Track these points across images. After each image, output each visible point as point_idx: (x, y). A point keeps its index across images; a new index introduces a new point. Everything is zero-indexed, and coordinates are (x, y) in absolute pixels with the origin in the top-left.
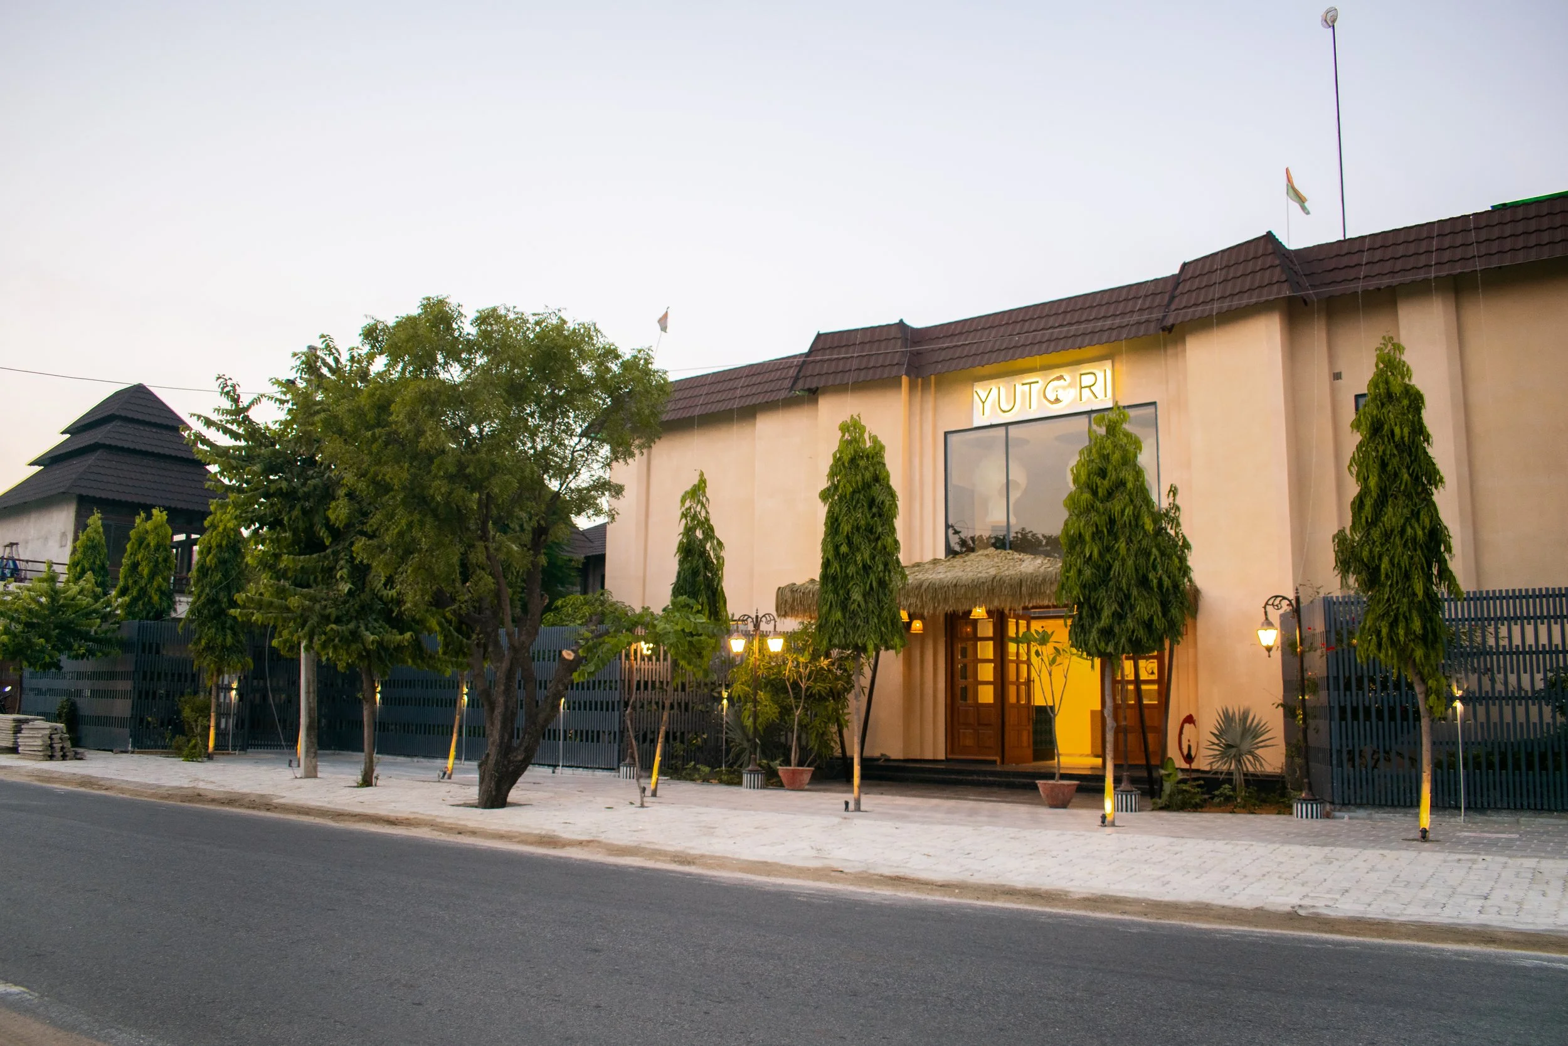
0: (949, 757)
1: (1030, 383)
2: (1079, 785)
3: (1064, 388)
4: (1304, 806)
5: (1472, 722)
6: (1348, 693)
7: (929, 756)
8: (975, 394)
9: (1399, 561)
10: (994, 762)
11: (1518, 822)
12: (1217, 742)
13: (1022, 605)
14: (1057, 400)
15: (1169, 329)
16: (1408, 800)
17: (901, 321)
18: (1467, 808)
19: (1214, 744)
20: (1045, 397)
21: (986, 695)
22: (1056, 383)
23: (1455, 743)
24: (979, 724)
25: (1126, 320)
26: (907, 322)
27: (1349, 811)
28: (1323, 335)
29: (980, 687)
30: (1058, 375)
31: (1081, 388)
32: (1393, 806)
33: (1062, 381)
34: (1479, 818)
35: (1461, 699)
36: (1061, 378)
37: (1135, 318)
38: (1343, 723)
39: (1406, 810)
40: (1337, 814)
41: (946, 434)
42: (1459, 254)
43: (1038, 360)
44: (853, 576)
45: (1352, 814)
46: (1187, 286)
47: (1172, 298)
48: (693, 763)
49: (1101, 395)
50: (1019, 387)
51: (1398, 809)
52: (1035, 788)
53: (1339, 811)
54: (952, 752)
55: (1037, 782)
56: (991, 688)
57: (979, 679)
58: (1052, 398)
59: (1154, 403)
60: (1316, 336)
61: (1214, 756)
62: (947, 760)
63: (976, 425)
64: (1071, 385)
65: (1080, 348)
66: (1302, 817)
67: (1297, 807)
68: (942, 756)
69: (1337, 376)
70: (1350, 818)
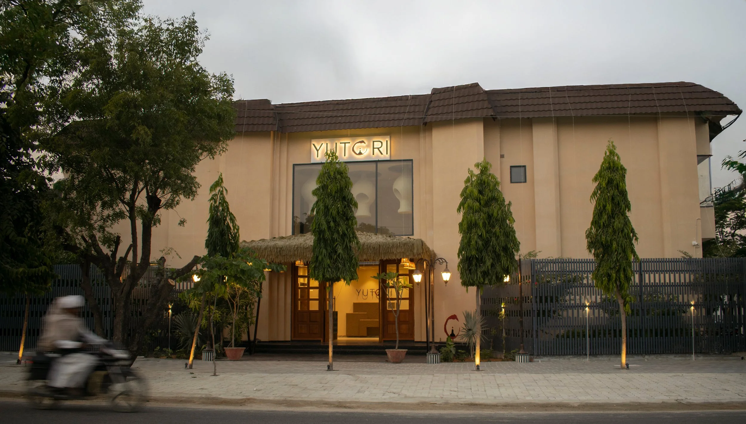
0: (294, 339)
1: (345, 143)
2: (407, 351)
3: (364, 147)
4: (523, 357)
5: (592, 316)
6: (541, 304)
7: (281, 338)
8: (313, 146)
9: (621, 244)
10: (320, 341)
11: (610, 360)
12: (465, 328)
14: (360, 153)
15: (425, 124)
16: (566, 352)
18: (590, 355)
19: (464, 329)
20: (353, 150)
21: (314, 306)
22: (360, 144)
23: (585, 326)
24: (310, 321)
25: (401, 116)
27: (540, 358)
28: (499, 134)
29: (311, 302)
30: (361, 140)
31: (374, 148)
32: (559, 355)
33: (363, 143)
34: (594, 359)
35: (589, 307)
36: (362, 142)
37: (406, 116)
38: (539, 318)
39: (564, 357)
40: (535, 360)
41: (294, 165)
42: (563, 107)
43: (349, 132)
45: (542, 360)
46: (437, 104)
47: (428, 109)
48: (159, 348)
49: (384, 153)
50: (338, 144)
51: (561, 357)
52: (385, 354)
53: (536, 358)
54: (294, 337)
55: (386, 350)
56: (317, 302)
57: (311, 297)
58: (358, 152)
59: (412, 160)
60: (496, 135)
61: (464, 335)
62: (292, 341)
63: (312, 162)
64: (368, 146)
65: (377, 128)
66: (522, 362)
67: (517, 358)
68: (289, 339)
69: (502, 156)
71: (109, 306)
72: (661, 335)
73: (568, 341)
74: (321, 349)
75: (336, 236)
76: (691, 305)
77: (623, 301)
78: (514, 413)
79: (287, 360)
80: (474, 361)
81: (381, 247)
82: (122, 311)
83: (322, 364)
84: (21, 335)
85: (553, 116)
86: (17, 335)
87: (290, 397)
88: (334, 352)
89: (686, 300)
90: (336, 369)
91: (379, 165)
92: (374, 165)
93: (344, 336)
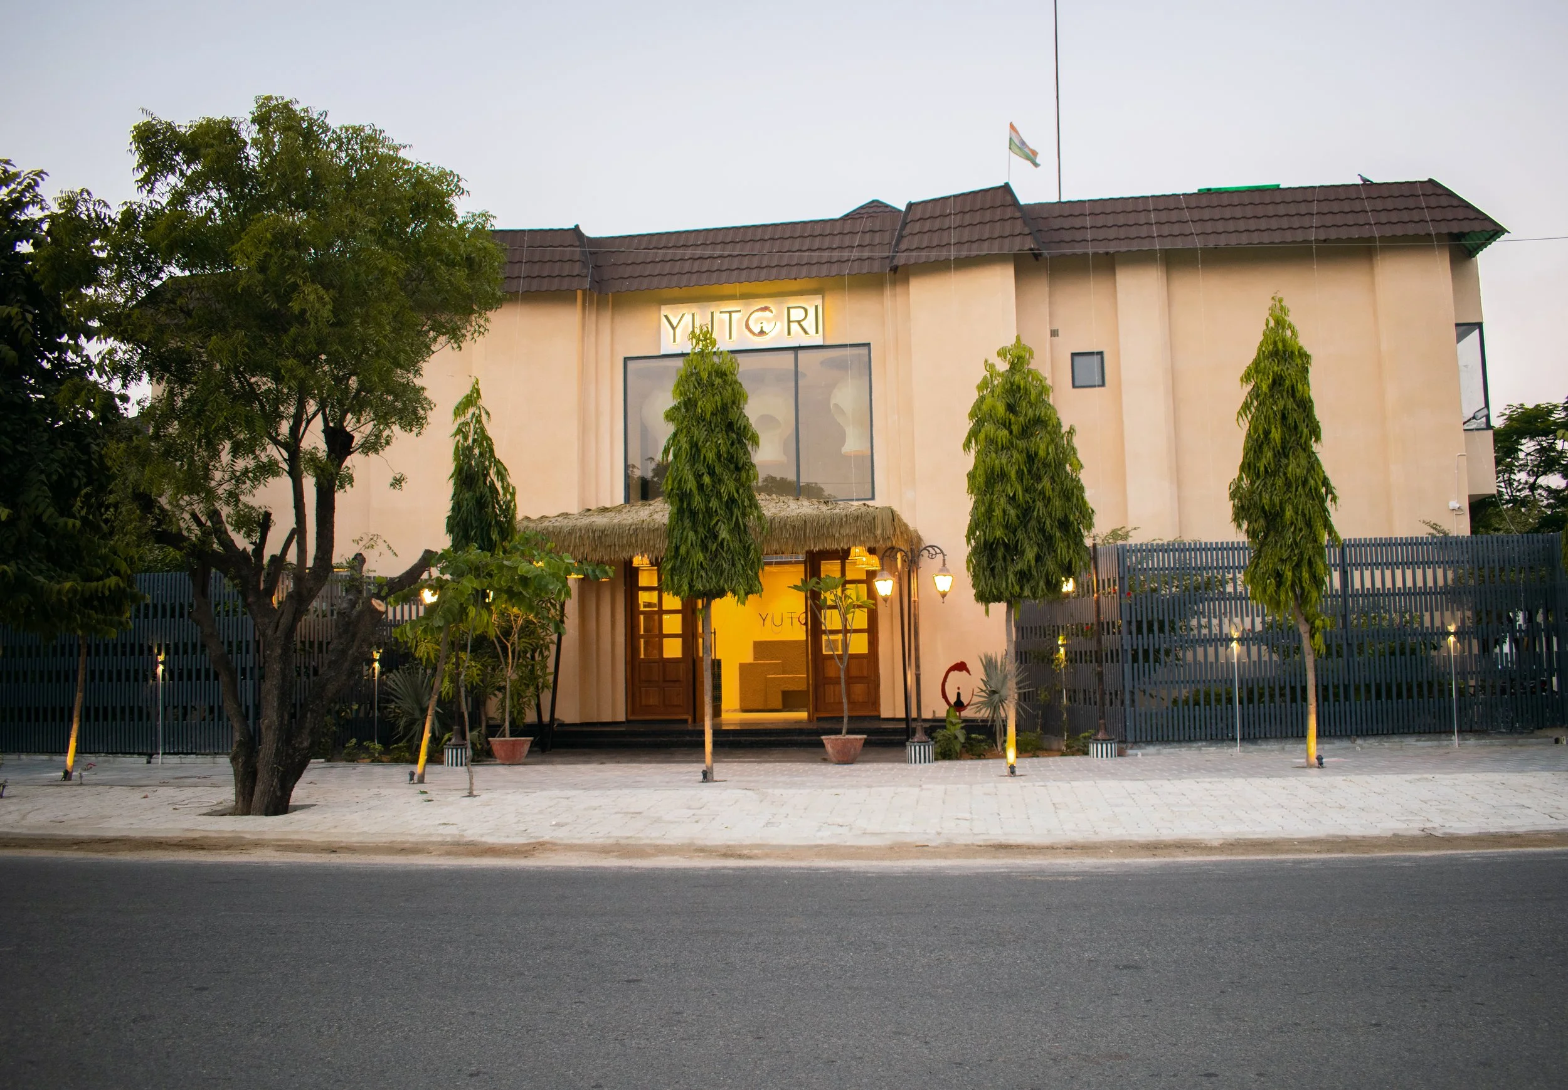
0: (632, 718)
1: (730, 313)
2: (865, 739)
3: (769, 320)
4: (1104, 746)
5: (1246, 660)
6: (1140, 636)
7: (607, 718)
8: (664, 320)
9: (1303, 509)
10: (686, 721)
11: (1283, 749)
12: (984, 688)
13: (807, 548)
14: (762, 333)
15: (895, 269)
16: (1192, 735)
17: (577, 227)
18: (1243, 739)
19: (982, 690)
20: (747, 327)
21: (673, 649)
22: (760, 314)
23: (1232, 681)
24: (665, 681)
25: (846, 254)
26: (582, 229)
27: (1140, 748)
28: (1048, 289)
29: (665, 640)
30: (763, 306)
31: (789, 321)
32: (1179, 741)
33: (767, 312)
34: (1252, 747)
35: (1239, 640)
36: (765, 309)
37: (855, 254)
38: (1136, 665)
39: (1190, 744)
40: (1130, 752)
41: (626, 359)
42: (1176, 228)
43: (737, 288)
44: (716, 511)
45: (1143, 751)
46: (917, 227)
47: (901, 237)
48: (354, 741)
49: (811, 330)
50: (717, 315)
51: (1183, 744)
52: (821, 745)
53: (1131, 748)
54: (633, 713)
55: (823, 737)
56: (679, 641)
57: (665, 632)
58: (757, 330)
59: (868, 345)
60: (1040, 289)
61: (982, 703)
62: (628, 721)
63: (663, 352)
64: (777, 317)
65: (795, 279)
66: (1102, 756)
67: (1093, 748)
68: (621, 717)
69: (1054, 333)
70: (1143, 755)
71: (250, 656)
72: (1389, 696)
73: (1197, 713)
74: (688, 738)
75: (714, 504)
76: (1449, 634)
77: (1308, 628)
78: (1089, 862)
79: (618, 762)
80: (1004, 756)
81: (809, 525)
82: (277, 667)
83: (690, 769)
84: (71, 720)
85: (1158, 247)
86: (62, 719)
87: (628, 838)
88: (715, 744)
89: (1437, 623)
90: (718, 779)
91: (801, 354)
92: (790, 356)
93: (735, 711)
